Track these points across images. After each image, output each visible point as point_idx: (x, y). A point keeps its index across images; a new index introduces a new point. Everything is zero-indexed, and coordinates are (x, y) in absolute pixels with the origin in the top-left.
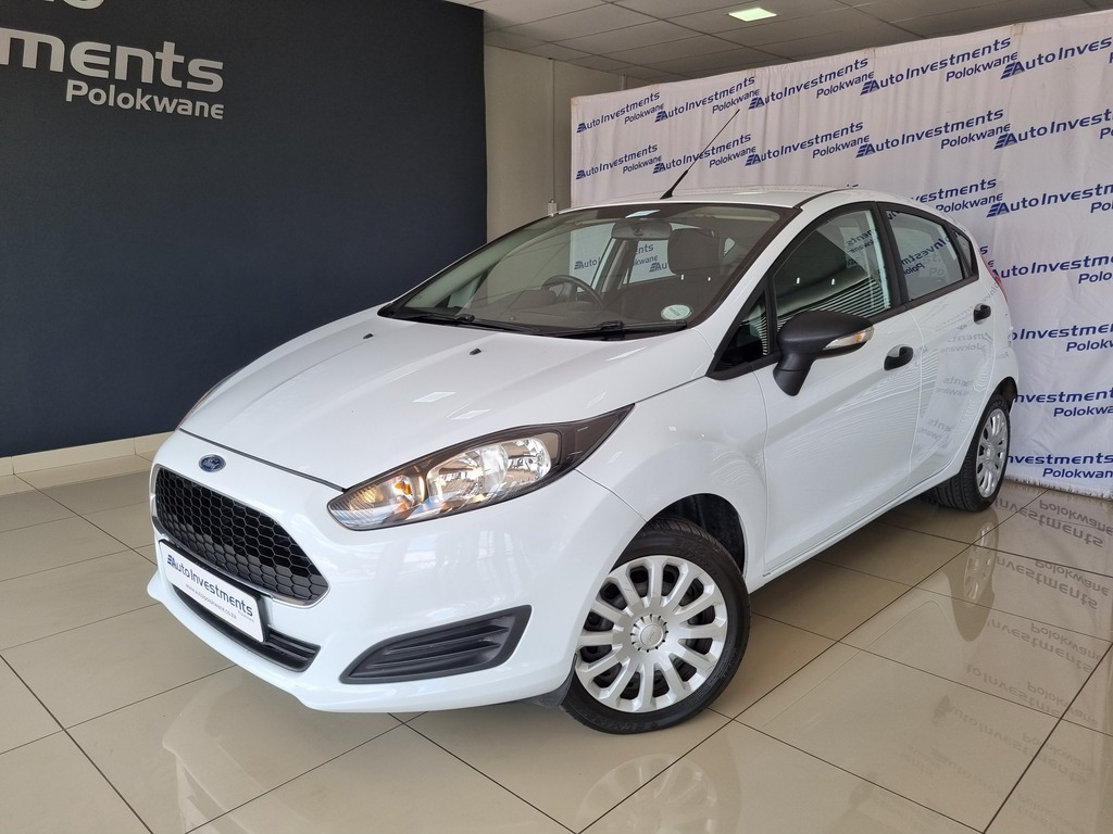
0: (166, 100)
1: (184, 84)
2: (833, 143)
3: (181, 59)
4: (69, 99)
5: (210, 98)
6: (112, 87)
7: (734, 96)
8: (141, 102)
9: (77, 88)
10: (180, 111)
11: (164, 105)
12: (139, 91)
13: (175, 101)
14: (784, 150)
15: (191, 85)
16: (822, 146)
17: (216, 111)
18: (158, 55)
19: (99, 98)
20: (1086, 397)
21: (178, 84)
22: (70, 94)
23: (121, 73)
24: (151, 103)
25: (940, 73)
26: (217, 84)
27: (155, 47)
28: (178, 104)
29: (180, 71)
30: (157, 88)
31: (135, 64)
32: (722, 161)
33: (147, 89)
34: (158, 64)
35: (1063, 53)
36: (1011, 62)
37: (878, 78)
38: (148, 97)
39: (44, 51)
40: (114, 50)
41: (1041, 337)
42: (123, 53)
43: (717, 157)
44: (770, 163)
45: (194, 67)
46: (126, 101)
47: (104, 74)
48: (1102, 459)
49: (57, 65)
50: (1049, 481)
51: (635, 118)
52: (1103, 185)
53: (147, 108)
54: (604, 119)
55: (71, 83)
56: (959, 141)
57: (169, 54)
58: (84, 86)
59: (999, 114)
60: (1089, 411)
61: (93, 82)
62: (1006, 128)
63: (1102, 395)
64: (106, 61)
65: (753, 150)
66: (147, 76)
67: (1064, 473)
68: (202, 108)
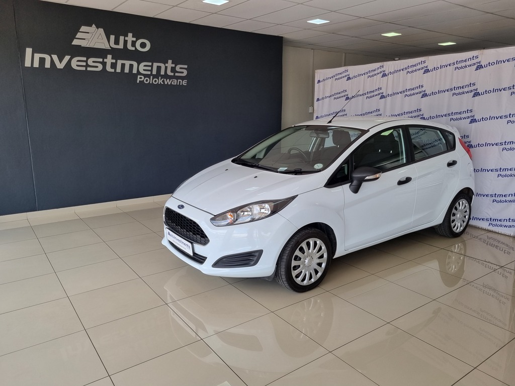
0: (168, 80)
1: (174, 74)
2: (412, 92)
3: (174, 65)
4: (138, 82)
5: (182, 78)
6: (152, 77)
7: (376, 72)
8: (160, 81)
9: (141, 78)
10: (173, 84)
11: (167, 82)
12: (160, 77)
13: (171, 80)
14: (394, 94)
15: (177, 74)
16: (408, 93)
17: (184, 83)
18: (166, 65)
19: (147, 81)
20: (505, 196)
21: (172, 74)
22: (139, 80)
23: (154, 72)
24: (163, 81)
25: (453, 67)
26: (185, 73)
27: (165, 62)
28: (172, 81)
29: (173, 70)
30: (166, 76)
31: (159, 68)
32: (371, 97)
33: (162, 77)
34: (166, 68)
35: (498, 62)
36: (479, 64)
37: (429, 68)
38: (163, 79)
39: (131, 66)
40: (152, 64)
41: (488, 171)
42: (155, 65)
43: (369, 95)
44: (389, 99)
45: (178, 68)
46: (155, 81)
47: (149, 73)
48: (510, 220)
49: (135, 71)
50: (491, 228)
51: (339, 79)
52: (512, 114)
53: (162, 83)
54: (327, 79)
55: (139, 76)
56: (459, 94)
57: (170, 64)
58: (143, 77)
59: (474, 84)
60: (506, 201)
61: (145, 76)
62: (476, 90)
63: (511, 195)
64: (150, 68)
65: (382, 93)
66: (162, 73)
67: (496, 225)
68: (180, 82)
